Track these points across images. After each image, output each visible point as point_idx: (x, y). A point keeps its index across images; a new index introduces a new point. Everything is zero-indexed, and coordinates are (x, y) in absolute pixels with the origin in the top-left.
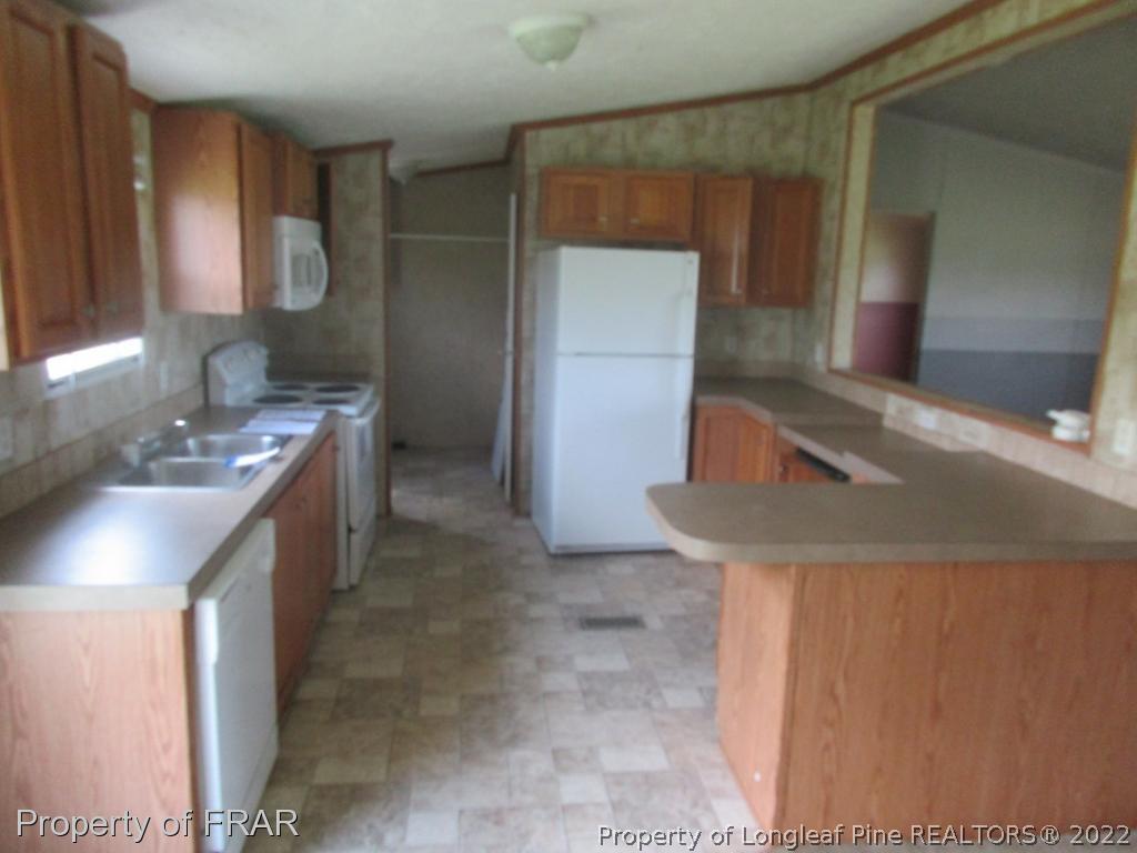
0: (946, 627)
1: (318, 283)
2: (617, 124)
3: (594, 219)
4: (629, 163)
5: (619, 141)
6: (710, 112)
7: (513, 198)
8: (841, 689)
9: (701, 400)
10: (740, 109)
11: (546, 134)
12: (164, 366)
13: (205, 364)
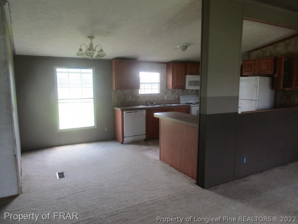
5: (269, 51)
11: (254, 52)
12: (166, 96)
13: (179, 97)
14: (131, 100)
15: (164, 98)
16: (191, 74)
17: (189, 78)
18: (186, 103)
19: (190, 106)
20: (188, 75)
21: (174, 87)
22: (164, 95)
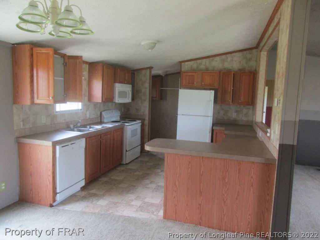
0: (201, 172)
1: (129, 98)
2: (204, 60)
3: (193, 83)
4: (207, 69)
5: (204, 64)
6: (228, 55)
7: (180, 78)
8: (177, 183)
9: (214, 128)
10: (237, 54)
11: (186, 63)
12: (88, 112)
13: (101, 113)
14: (45, 122)
15: (86, 117)
16: (121, 82)
17: (119, 87)
18: (112, 121)
19: (125, 125)
20: (118, 83)
21: (104, 100)
22: (86, 111)
